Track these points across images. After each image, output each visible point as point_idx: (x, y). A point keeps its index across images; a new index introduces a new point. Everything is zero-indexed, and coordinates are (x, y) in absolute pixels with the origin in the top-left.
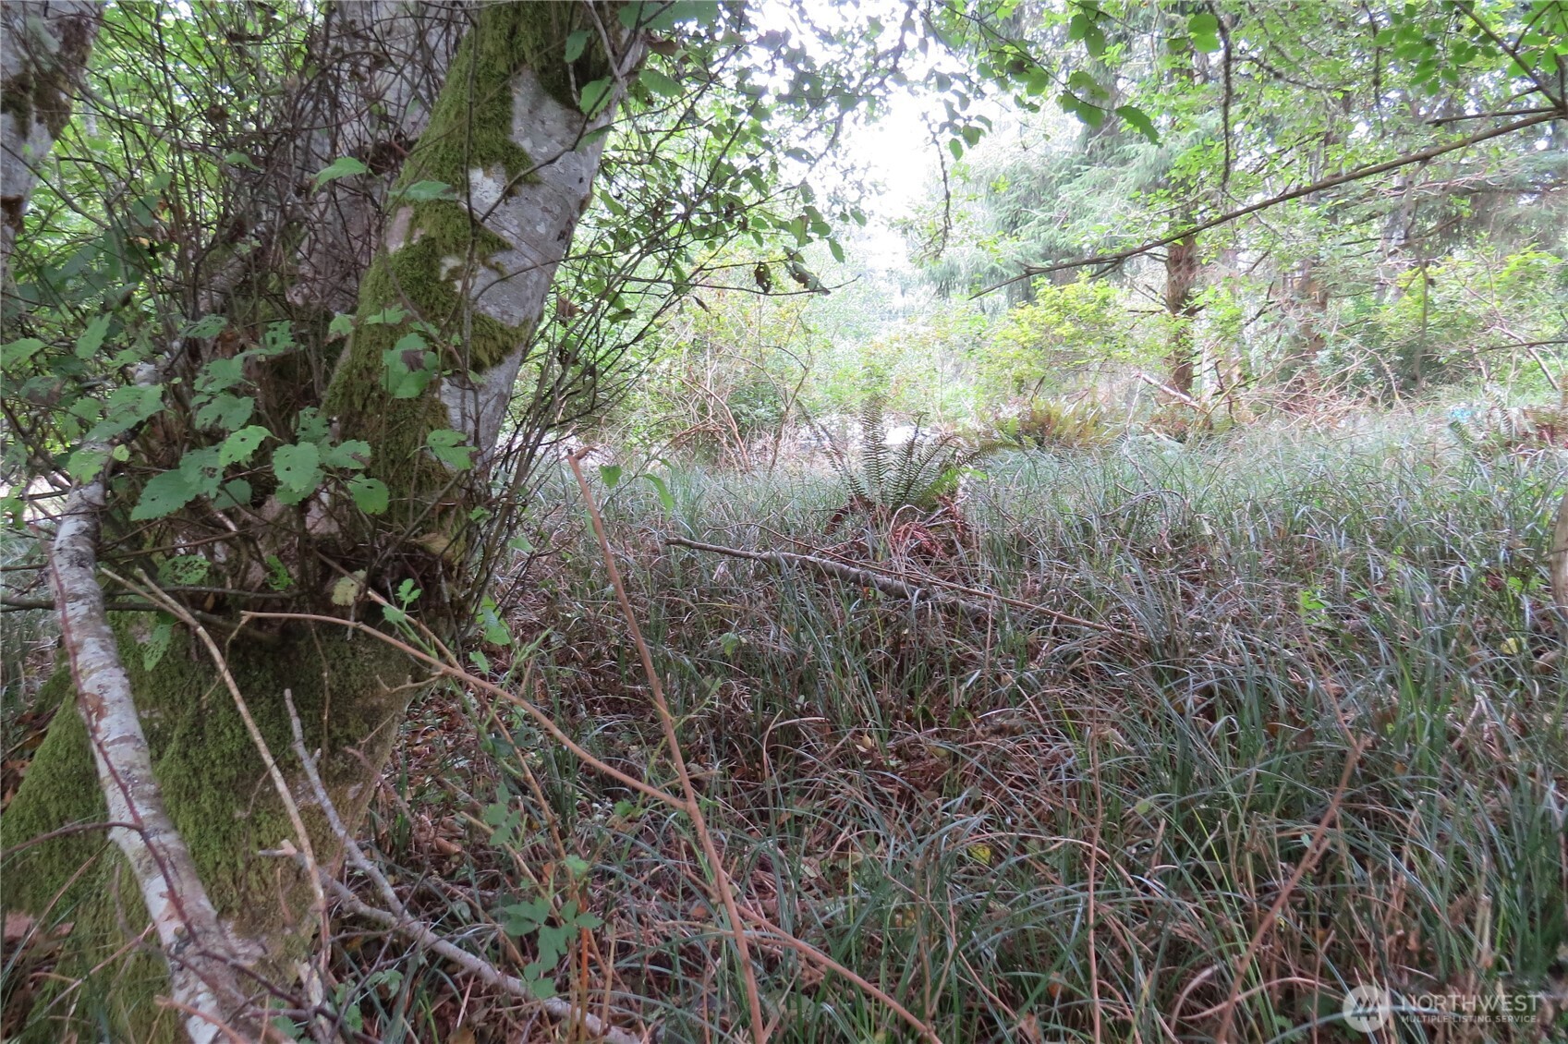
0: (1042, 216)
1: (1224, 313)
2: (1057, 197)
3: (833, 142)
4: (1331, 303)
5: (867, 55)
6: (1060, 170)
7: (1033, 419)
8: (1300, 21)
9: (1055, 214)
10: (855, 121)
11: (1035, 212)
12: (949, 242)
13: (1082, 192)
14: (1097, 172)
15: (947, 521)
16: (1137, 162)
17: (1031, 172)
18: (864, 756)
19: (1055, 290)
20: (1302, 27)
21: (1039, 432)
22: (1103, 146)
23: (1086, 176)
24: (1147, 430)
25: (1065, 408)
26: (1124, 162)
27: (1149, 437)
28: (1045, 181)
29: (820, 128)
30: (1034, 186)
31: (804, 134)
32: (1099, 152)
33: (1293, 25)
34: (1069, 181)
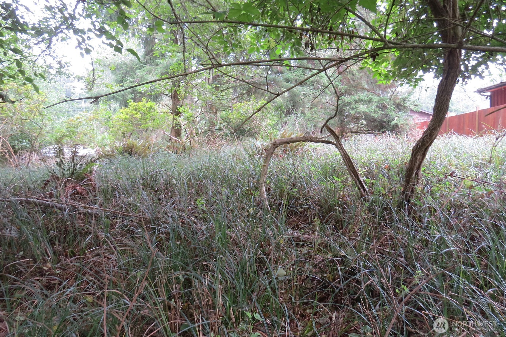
0: (131, 80)
1: (188, 115)
2: (136, 74)
3: (49, 47)
4: (219, 112)
5: (61, 17)
6: (137, 65)
7: (128, 146)
8: (204, 29)
9: (135, 79)
10: (57, 40)
11: (128, 78)
12: (95, 85)
13: (144, 73)
14: (148, 67)
15: (89, 183)
16: (161, 65)
17: (127, 65)
18: (47, 271)
19: (135, 104)
20: (205, 31)
21: (130, 151)
22: (150, 59)
23: (145, 68)
24: (165, 150)
25: (139, 143)
26: (157, 65)
27: (166, 152)
28: (132, 68)
29: (43, 41)
30: (128, 70)
31: (36, 42)
32: (149, 61)
33: (202, 30)
34: (140, 69)
